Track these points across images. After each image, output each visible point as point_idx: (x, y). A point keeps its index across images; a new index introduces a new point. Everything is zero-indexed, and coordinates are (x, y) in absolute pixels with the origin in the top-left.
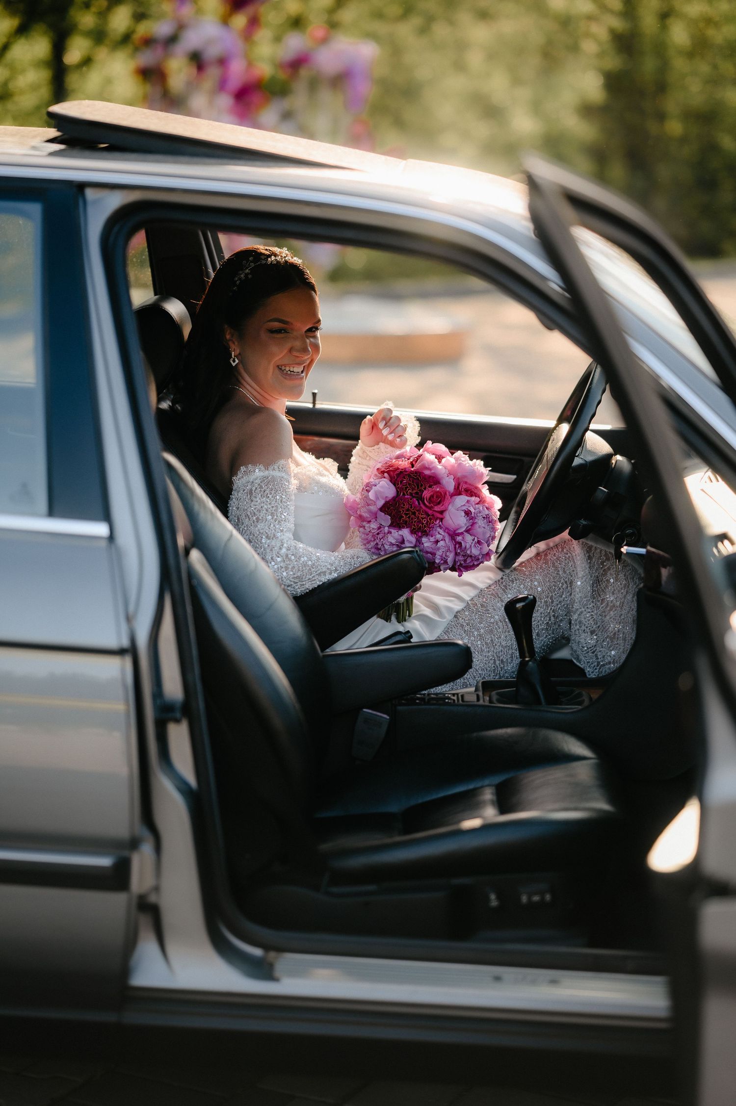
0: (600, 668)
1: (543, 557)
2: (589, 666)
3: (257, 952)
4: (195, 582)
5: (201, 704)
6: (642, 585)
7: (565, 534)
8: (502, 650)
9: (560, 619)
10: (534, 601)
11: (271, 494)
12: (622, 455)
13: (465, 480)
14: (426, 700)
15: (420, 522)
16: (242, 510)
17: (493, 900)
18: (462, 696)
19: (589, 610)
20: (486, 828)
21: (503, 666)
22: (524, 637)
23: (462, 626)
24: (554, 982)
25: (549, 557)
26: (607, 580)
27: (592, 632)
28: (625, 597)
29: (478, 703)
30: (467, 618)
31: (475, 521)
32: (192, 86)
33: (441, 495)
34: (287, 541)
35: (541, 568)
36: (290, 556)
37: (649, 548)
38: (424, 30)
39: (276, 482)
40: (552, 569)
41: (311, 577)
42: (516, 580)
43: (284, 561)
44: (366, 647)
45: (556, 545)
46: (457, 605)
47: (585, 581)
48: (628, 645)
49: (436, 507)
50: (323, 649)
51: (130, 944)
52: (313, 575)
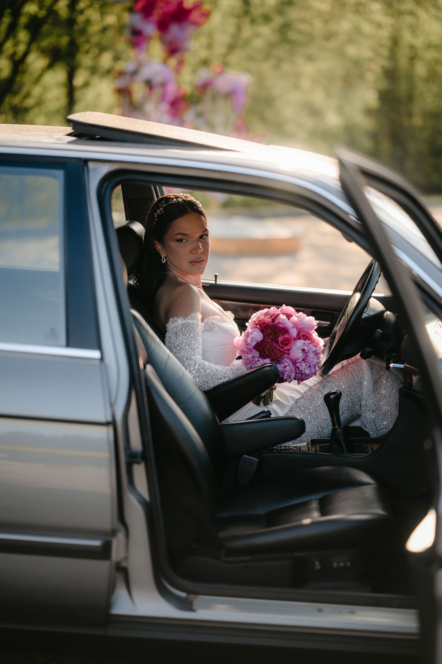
0: (377, 432)
1: (345, 368)
2: (371, 431)
3: (183, 595)
4: (149, 384)
5: (151, 453)
6: (401, 386)
7: (358, 356)
8: (322, 421)
9: (355, 404)
10: (340, 394)
11: (188, 333)
12: (390, 311)
13: (303, 330)
14: (279, 450)
15: (276, 355)
16: (172, 343)
17: (318, 566)
18: (300, 448)
19: (371, 399)
20: (313, 524)
21: (322, 430)
22: (334, 414)
23: (300, 407)
24: (352, 612)
25: (349, 369)
26: (382, 382)
27: (373, 411)
28: (392, 391)
29: (309, 452)
30: (303, 403)
31: (308, 354)
32: (146, 99)
33: (289, 339)
34: (199, 361)
35: (344, 375)
36: (201, 369)
37: (406, 365)
38: (277, 66)
39: (190, 326)
40: (350, 376)
41: (213, 381)
42: (330, 382)
43: (197, 372)
44: (245, 420)
45: (353, 362)
46: (297, 396)
47: (369, 382)
48: (393, 418)
49: (285, 347)
50: (221, 421)
51: (111, 590)
52: (213, 380)
